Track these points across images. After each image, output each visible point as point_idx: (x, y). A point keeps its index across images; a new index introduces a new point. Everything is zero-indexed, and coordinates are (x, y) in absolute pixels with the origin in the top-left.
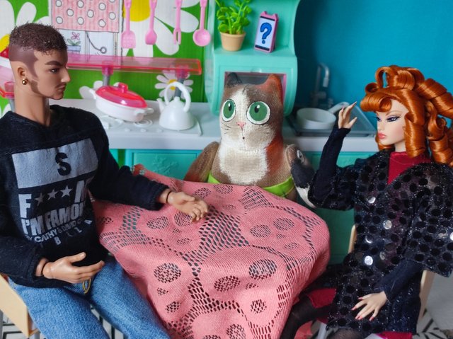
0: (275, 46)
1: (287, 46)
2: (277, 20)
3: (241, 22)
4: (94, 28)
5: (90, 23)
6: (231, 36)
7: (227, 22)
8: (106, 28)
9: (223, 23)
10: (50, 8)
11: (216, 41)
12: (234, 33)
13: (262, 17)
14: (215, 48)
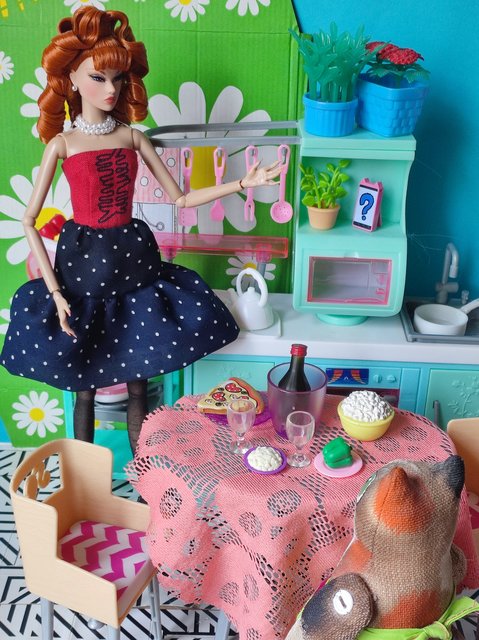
1: (397, 223)
2: (381, 191)
4: (149, 200)
6: (319, 210)
9: (310, 194)
13: (361, 186)
14: (300, 226)
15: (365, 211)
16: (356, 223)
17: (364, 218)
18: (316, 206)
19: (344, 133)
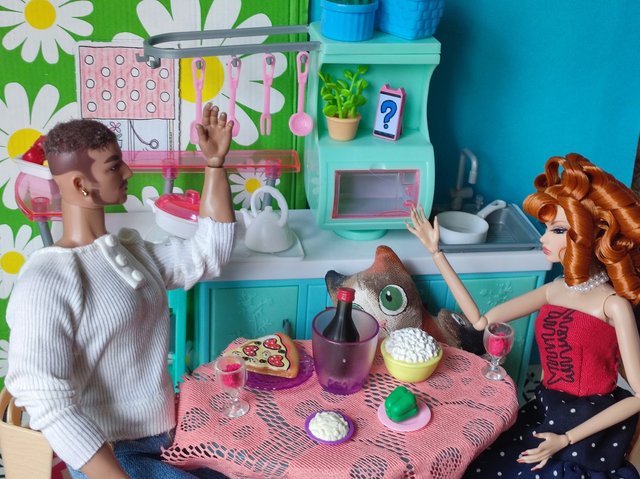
0: (402, 131)
1: (418, 129)
2: (404, 97)
3: (354, 102)
4: (141, 116)
5: (134, 108)
6: (341, 120)
7: (334, 102)
8: (156, 115)
9: (330, 104)
10: (78, 91)
11: (321, 128)
12: (346, 116)
13: (382, 93)
14: (320, 137)
15: (387, 120)
16: (377, 132)
17: (386, 127)
18: (337, 116)
19: (366, 37)
